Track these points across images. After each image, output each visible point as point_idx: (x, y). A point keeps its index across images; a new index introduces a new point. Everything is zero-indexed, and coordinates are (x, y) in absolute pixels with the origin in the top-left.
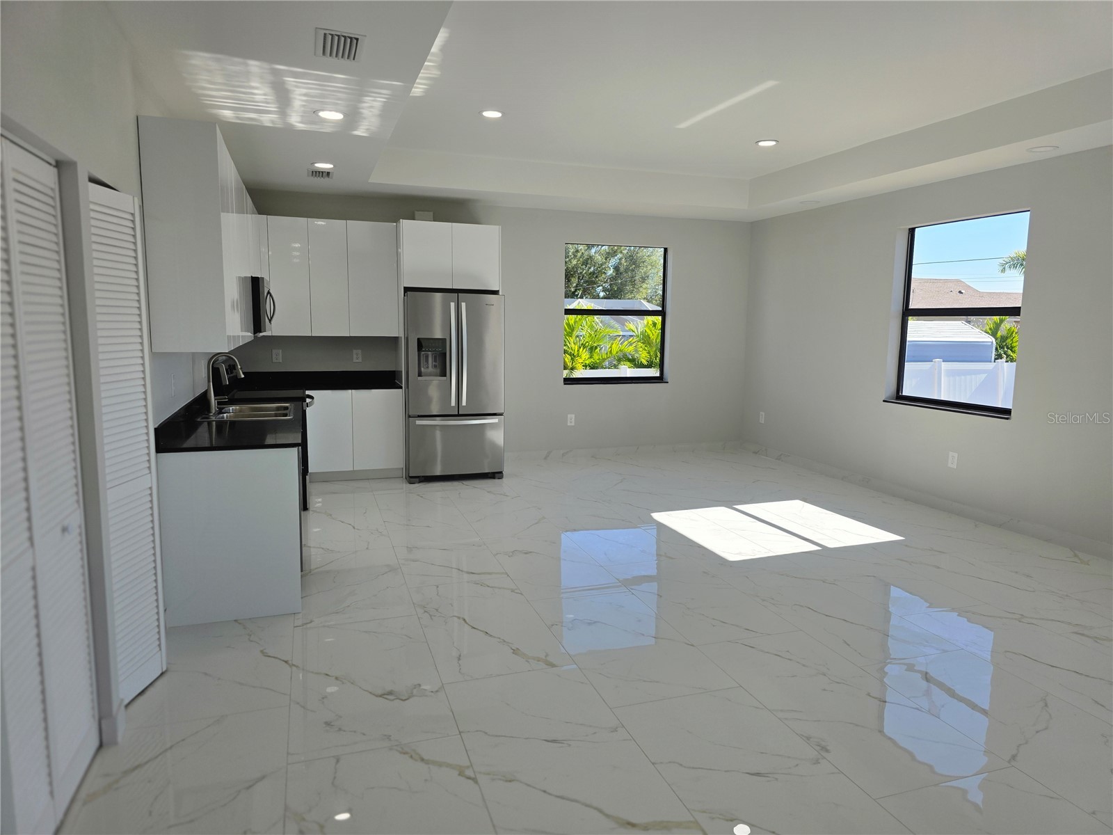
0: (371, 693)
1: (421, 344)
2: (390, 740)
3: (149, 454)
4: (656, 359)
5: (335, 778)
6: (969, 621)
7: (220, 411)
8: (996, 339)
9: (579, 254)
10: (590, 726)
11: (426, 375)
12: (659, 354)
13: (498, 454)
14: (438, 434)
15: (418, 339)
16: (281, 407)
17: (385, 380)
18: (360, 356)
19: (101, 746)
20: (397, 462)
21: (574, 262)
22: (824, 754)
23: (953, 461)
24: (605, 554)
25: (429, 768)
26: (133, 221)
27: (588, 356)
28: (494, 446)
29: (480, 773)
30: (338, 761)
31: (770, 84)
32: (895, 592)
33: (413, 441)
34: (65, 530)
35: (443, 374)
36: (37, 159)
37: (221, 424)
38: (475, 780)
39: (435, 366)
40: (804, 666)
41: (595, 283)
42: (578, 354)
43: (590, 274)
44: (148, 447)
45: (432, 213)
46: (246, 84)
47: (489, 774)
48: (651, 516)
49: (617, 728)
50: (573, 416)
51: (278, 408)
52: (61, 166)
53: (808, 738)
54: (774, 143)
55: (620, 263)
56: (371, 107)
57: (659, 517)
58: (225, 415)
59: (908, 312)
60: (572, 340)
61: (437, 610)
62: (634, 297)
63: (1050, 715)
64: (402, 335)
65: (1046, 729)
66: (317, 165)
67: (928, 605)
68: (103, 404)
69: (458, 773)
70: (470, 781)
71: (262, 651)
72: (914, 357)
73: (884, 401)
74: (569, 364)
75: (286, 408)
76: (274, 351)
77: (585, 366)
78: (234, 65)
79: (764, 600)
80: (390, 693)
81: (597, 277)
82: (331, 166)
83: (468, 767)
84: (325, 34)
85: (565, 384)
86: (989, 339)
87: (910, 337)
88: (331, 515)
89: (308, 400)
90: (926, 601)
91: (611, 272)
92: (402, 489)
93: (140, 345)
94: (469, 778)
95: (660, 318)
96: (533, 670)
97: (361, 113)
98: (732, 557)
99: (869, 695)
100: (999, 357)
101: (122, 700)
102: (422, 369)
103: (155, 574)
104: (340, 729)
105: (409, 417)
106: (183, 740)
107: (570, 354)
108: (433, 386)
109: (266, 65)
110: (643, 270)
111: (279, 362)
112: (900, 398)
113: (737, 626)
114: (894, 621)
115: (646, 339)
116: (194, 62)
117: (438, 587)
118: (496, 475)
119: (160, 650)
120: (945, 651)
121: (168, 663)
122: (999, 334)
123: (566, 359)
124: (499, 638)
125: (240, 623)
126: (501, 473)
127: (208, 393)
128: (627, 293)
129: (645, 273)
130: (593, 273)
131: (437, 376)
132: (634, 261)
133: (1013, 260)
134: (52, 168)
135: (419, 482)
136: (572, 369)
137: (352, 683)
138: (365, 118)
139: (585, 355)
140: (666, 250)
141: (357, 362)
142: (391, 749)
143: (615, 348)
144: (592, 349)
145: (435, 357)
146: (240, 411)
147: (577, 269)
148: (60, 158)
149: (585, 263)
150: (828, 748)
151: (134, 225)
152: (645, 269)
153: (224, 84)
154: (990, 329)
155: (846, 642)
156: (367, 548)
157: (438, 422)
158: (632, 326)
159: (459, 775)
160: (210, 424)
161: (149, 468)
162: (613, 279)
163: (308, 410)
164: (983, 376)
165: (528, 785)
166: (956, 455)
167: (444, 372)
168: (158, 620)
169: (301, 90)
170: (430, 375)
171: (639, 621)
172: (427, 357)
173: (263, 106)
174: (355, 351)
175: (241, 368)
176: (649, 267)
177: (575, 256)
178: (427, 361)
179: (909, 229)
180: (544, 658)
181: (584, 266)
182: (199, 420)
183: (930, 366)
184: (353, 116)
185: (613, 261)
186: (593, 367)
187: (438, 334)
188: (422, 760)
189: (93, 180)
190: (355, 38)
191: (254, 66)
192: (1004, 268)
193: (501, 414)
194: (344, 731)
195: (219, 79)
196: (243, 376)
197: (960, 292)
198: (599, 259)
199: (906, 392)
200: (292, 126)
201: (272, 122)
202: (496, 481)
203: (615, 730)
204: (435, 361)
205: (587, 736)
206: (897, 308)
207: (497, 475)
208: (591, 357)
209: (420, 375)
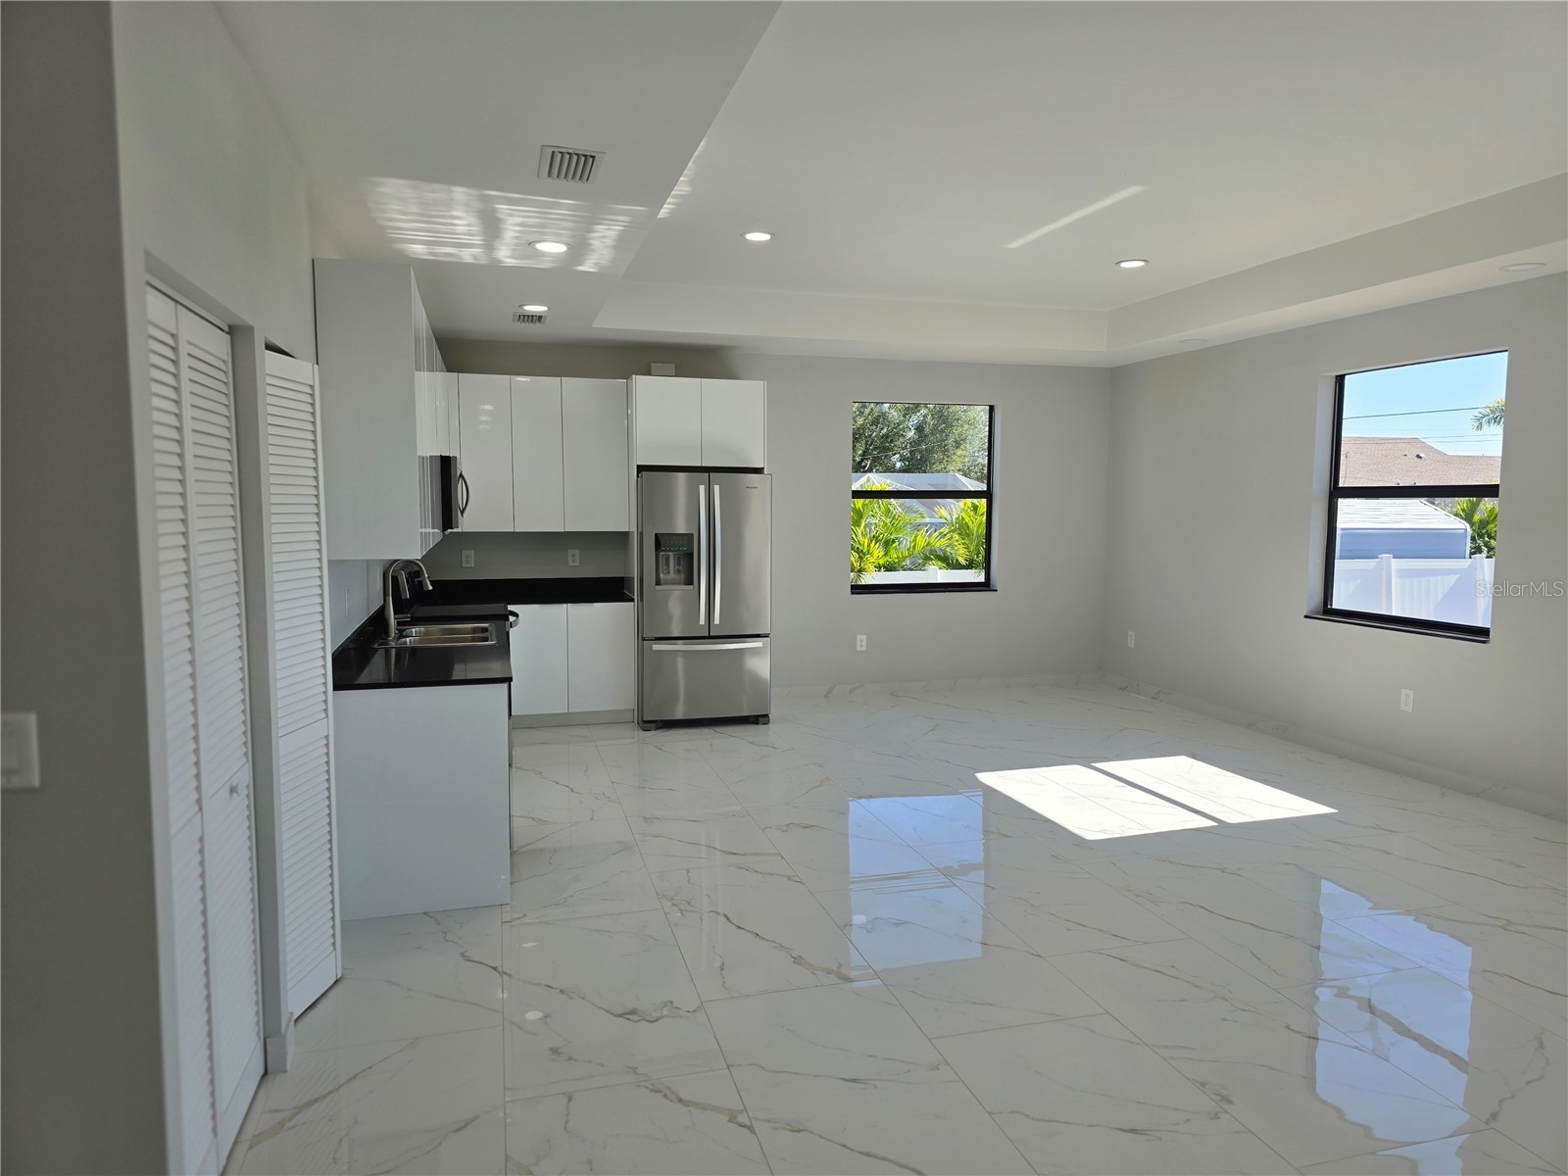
0: (607, 1011)
1: (659, 540)
2: (636, 1073)
3: (325, 693)
4: (978, 557)
5: (567, 1121)
6: (1431, 928)
7: (401, 635)
8: (1472, 524)
9: (867, 411)
10: (903, 1062)
11: (667, 583)
12: (982, 550)
13: (761, 690)
14: (680, 662)
15: (656, 535)
16: (478, 628)
17: (610, 589)
18: (577, 558)
19: (266, 1073)
20: (629, 701)
21: (860, 421)
22: (1227, 1107)
23: (1407, 700)
24: (915, 830)
25: (690, 1111)
26: (312, 395)
27: (882, 553)
28: (756, 679)
29: (757, 1119)
30: (570, 1099)
31: (1134, 190)
32: (1326, 887)
33: (647, 671)
34: (233, 790)
35: (689, 581)
36: (209, 325)
37: (400, 652)
38: (751, 1129)
39: (679, 571)
40: (1196, 986)
41: (888, 449)
42: (869, 550)
43: (882, 437)
44: (325, 684)
45: (673, 365)
46: (445, 214)
47: (768, 1121)
48: (976, 777)
49: (939, 1065)
50: (864, 637)
51: (475, 630)
52: (236, 332)
53: (1203, 1085)
54: (1142, 264)
55: (924, 422)
56: (604, 237)
57: (987, 778)
58: (408, 639)
59: (1336, 492)
60: (859, 531)
61: (689, 903)
62: (945, 468)
63: (1547, 1058)
64: (633, 529)
65: (1541, 1078)
66: (527, 308)
67: (1371, 905)
68: (277, 629)
69: (727, 1118)
70: (745, 1129)
71: (462, 954)
72: (1350, 551)
73: (1306, 617)
74: (857, 565)
75: (485, 630)
76: (464, 553)
77: (879, 568)
78: (434, 192)
79: (1138, 896)
80: (633, 1012)
81: (892, 441)
82: (544, 308)
83: (740, 1112)
84: (553, 152)
85: (853, 593)
86: (1462, 525)
87: (1342, 523)
88: (540, 773)
89: (512, 619)
90: (1368, 899)
91: (911, 434)
92: (633, 738)
93: (317, 552)
94: (743, 1126)
95: (984, 501)
96: (822, 986)
97: (590, 245)
98: (1089, 836)
99: (1288, 1027)
100: (1477, 550)
101: (292, 1014)
102: (661, 575)
103: (331, 850)
104: (570, 1059)
105: (644, 639)
106: (370, 1068)
107: (858, 551)
108: (675, 597)
109: (474, 192)
110: (957, 431)
111: (472, 567)
112: (1327, 611)
113: (1101, 931)
114: (1325, 928)
115: (963, 529)
116: (384, 190)
117: (688, 872)
118: (759, 719)
119: (335, 949)
120: (1396, 970)
121: (344, 969)
122: (1476, 518)
123: (853, 559)
124: (774, 942)
125: (431, 917)
126: (767, 716)
127: (386, 612)
128: (934, 463)
129: (960, 435)
130: (886, 436)
131: (680, 584)
132: (944, 419)
133: (1493, 412)
134: (224, 334)
135: (656, 729)
136: (860, 571)
137: (583, 998)
138: (593, 250)
139: (877, 551)
140: (992, 408)
141: (574, 566)
142: (638, 1086)
143: (921, 542)
144: (887, 544)
145: (679, 559)
146: (426, 634)
147: (864, 431)
148: (233, 322)
149: (875, 422)
150: (1231, 1098)
151: (314, 399)
152: (960, 429)
153: (418, 214)
154: (1463, 510)
155: (1254, 955)
156: (592, 819)
157: (680, 646)
158: (943, 512)
159: (729, 1121)
160: (387, 651)
161: (326, 710)
162: (915, 443)
163: (512, 632)
164: (1454, 578)
165: (822, 1137)
166: (1411, 693)
167: (690, 579)
168: (333, 910)
169: (514, 219)
170: (672, 583)
171: (964, 922)
172: (668, 559)
173: (466, 239)
174: (570, 552)
175: (429, 577)
176: (966, 427)
177: (862, 413)
178: (667, 564)
179: (1337, 376)
180: (836, 969)
181: (874, 427)
182: (376, 646)
183: (1374, 564)
184: (578, 249)
185: (915, 419)
186: (889, 568)
187: (681, 528)
188: (680, 1100)
189: (271, 347)
190: (592, 156)
191: (459, 193)
192: (1481, 424)
193: (766, 636)
194: (576, 1060)
195: (414, 209)
196: (431, 588)
197: (1418, 457)
198: (894, 415)
199: (1337, 604)
200: (501, 262)
201: (475, 257)
202: (760, 727)
203: (937, 1068)
204: (679, 565)
205: (898, 1074)
206: (1322, 484)
207: (761, 719)
208: (886, 555)
209: (658, 583)
